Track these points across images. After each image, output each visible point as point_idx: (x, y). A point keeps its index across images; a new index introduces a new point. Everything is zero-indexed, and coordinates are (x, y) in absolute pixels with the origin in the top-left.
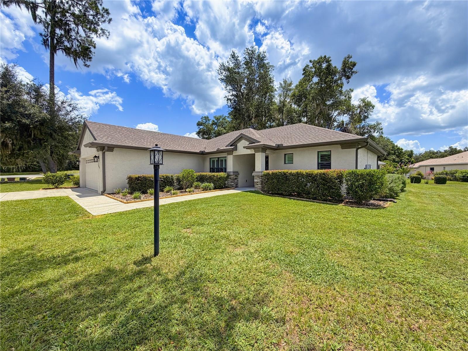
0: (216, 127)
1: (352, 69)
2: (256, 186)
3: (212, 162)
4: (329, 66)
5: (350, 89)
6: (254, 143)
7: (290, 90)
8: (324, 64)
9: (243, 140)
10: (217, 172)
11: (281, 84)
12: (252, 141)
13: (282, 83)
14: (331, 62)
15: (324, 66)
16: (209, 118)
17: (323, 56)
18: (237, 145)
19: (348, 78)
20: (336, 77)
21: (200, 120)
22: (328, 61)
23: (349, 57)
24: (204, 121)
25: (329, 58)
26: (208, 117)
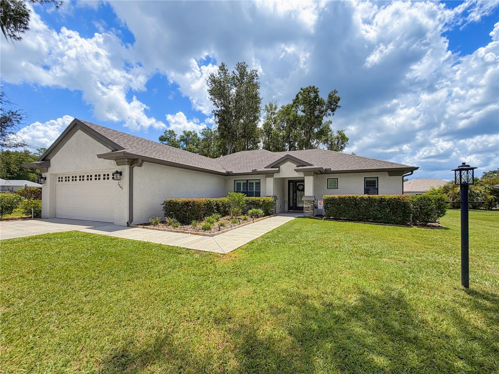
0: (184, 144)
1: (337, 103)
2: (306, 212)
3: (236, 184)
4: (316, 97)
5: (330, 121)
6: (305, 166)
7: (274, 114)
8: (312, 93)
9: (288, 162)
10: (256, 196)
11: (266, 106)
12: (300, 163)
13: (268, 106)
14: (318, 93)
15: (312, 95)
16: (175, 133)
17: (312, 86)
18: (279, 167)
19: (333, 110)
20: (323, 107)
21: (163, 134)
22: (316, 92)
23: (335, 92)
24: (168, 135)
25: (317, 89)
26: (173, 132)
